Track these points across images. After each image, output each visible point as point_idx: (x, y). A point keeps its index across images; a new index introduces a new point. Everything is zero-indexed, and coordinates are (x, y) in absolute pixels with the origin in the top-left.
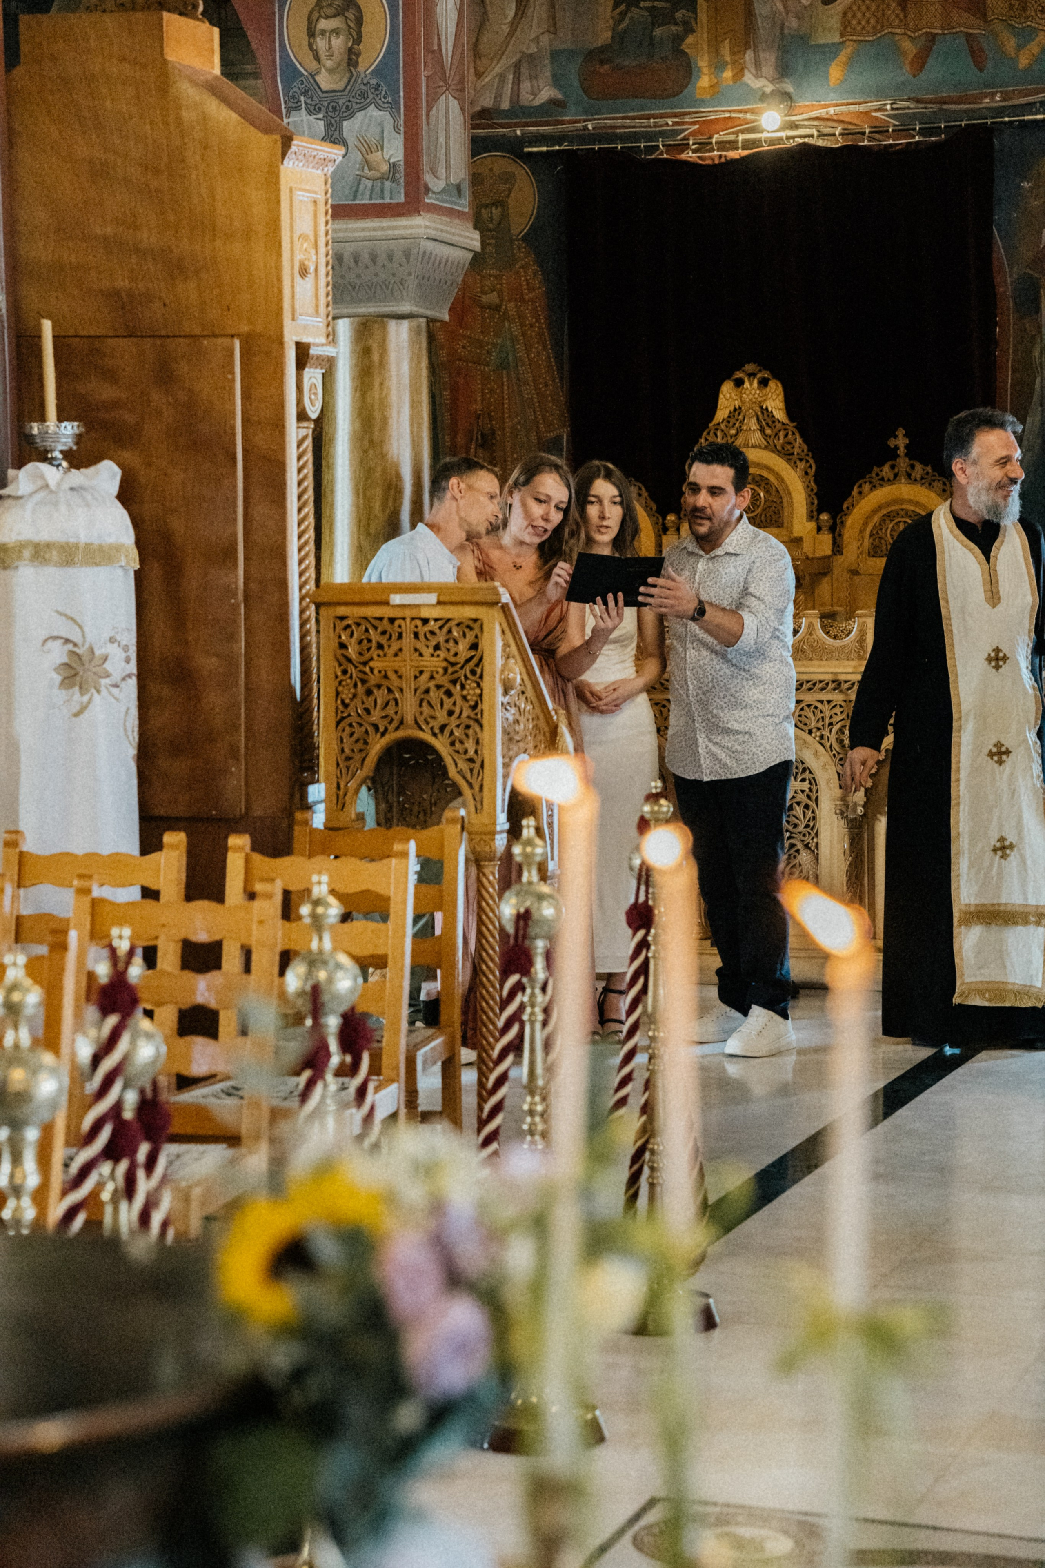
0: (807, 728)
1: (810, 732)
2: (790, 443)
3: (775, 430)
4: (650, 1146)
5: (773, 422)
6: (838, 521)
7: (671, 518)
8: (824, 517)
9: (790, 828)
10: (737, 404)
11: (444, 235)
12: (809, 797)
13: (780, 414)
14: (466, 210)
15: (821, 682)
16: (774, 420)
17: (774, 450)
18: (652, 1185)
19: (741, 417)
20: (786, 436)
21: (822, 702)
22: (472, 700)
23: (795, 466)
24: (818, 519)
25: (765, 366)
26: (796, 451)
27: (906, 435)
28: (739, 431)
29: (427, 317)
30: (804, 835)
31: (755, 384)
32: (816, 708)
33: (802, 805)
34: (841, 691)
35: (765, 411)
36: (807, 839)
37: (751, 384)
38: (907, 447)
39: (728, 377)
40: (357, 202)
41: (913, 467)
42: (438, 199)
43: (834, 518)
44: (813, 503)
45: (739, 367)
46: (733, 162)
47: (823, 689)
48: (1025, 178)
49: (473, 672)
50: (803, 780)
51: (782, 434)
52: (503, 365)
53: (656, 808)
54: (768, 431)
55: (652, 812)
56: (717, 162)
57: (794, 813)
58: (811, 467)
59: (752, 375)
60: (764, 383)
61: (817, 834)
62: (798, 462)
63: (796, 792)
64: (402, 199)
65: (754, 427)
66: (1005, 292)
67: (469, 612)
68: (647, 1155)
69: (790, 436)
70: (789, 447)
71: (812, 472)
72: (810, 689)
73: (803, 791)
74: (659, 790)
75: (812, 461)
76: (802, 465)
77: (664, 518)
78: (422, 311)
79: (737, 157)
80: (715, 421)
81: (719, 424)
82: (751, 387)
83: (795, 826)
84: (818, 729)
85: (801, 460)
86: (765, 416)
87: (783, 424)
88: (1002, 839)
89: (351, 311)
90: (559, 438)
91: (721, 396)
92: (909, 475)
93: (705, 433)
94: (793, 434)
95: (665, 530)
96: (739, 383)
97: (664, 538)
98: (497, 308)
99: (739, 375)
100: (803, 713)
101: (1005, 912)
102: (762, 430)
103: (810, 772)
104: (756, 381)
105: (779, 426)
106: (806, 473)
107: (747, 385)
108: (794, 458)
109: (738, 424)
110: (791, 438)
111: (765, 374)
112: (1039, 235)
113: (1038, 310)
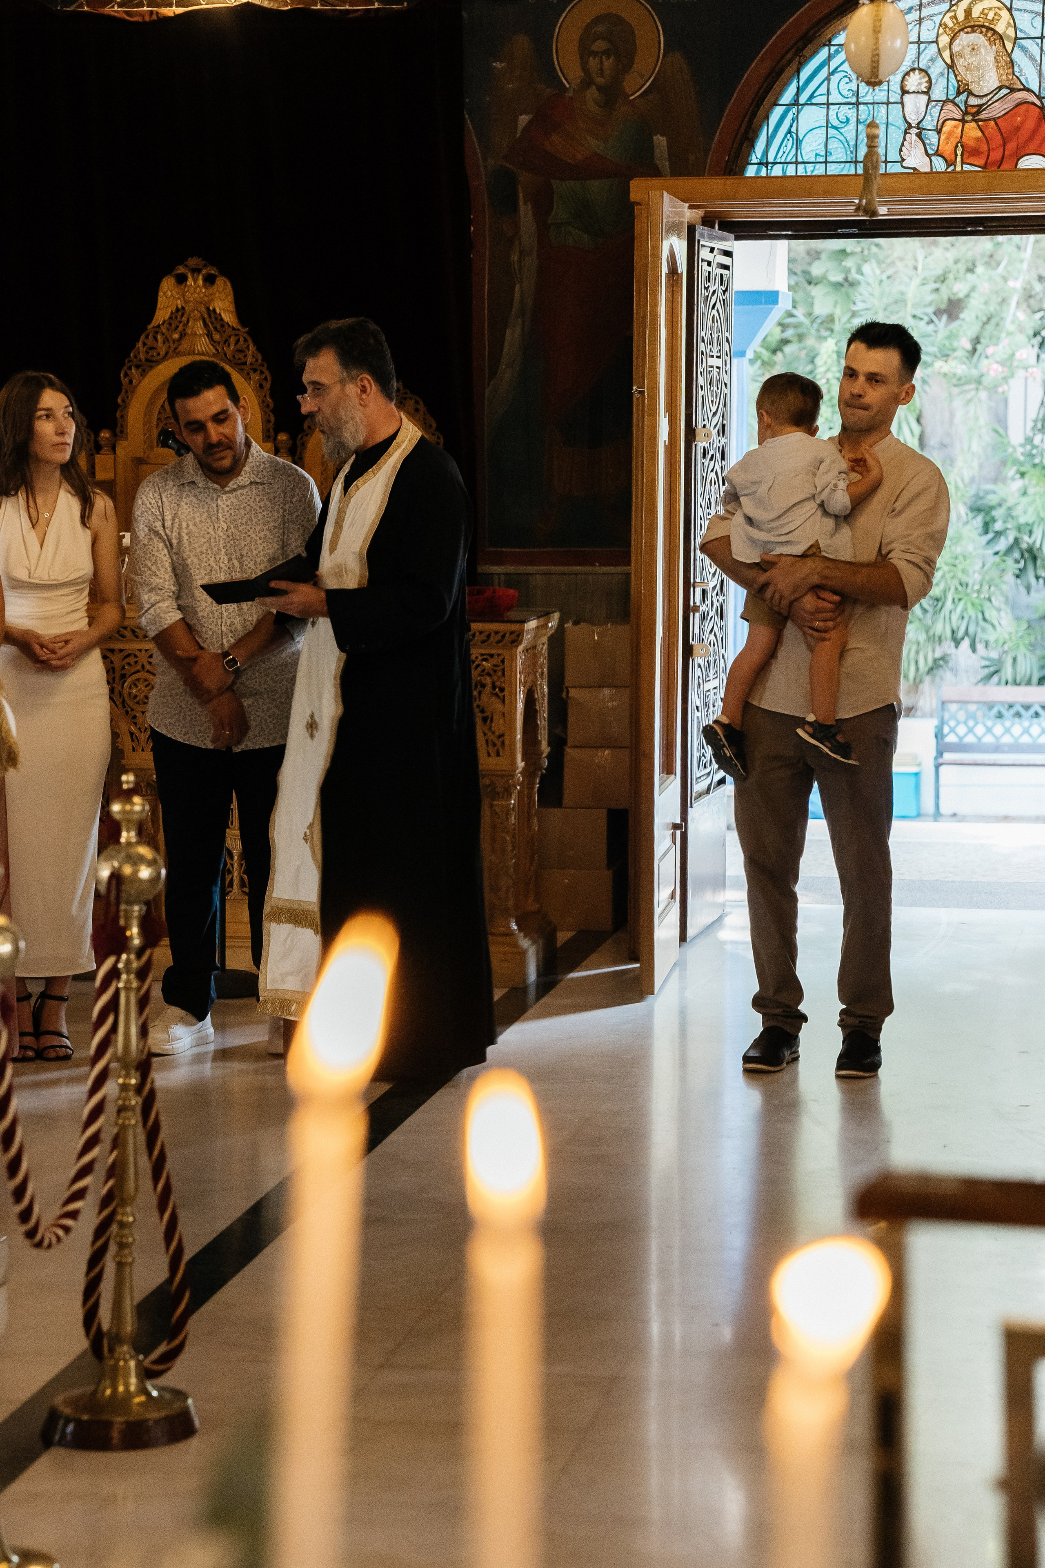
2: (241, 351)
3: (225, 336)
4: (119, 1217)
5: (222, 326)
6: (299, 442)
7: (105, 434)
8: (283, 437)
10: (179, 303)
13: (229, 318)
16: (223, 324)
18: (120, 1265)
19: (184, 319)
20: (237, 342)
23: (248, 378)
24: (275, 439)
25: (210, 261)
26: (249, 360)
28: (183, 335)
31: (200, 282)
35: (212, 313)
37: (195, 281)
39: (167, 271)
43: (293, 437)
44: (269, 421)
45: (182, 261)
46: (167, 19)
48: (497, 58)
51: (233, 340)
53: (128, 807)
54: (217, 337)
55: (123, 812)
56: (147, 19)
58: (266, 379)
59: (196, 271)
60: (210, 280)
62: (252, 375)
65: (200, 332)
66: (479, 186)
68: (114, 1228)
69: (241, 343)
70: (241, 356)
71: (267, 385)
74: (131, 786)
75: (267, 373)
76: (256, 377)
77: (97, 435)
79: (172, 15)
80: (154, 323)
81: (159, 326)
82: (197, 283)
85: (255, 370)
86: (212, 319)
87: (234, 329)
91: (161, 294)
93: (142, 337)
94: (245, 340)
95: (98, 448)
96: (181, 279)
97: (98, 457)
99: (181, 270)
102: (209, 335)
104: (200, 278)
105: (229, 331)
106: (261, 386)
107: (190, 282)
108: (246, 368)
109: (181, 328)
110: (242, 345)
111: (211, 270)
112: (515, 122)
113: (515, 209)
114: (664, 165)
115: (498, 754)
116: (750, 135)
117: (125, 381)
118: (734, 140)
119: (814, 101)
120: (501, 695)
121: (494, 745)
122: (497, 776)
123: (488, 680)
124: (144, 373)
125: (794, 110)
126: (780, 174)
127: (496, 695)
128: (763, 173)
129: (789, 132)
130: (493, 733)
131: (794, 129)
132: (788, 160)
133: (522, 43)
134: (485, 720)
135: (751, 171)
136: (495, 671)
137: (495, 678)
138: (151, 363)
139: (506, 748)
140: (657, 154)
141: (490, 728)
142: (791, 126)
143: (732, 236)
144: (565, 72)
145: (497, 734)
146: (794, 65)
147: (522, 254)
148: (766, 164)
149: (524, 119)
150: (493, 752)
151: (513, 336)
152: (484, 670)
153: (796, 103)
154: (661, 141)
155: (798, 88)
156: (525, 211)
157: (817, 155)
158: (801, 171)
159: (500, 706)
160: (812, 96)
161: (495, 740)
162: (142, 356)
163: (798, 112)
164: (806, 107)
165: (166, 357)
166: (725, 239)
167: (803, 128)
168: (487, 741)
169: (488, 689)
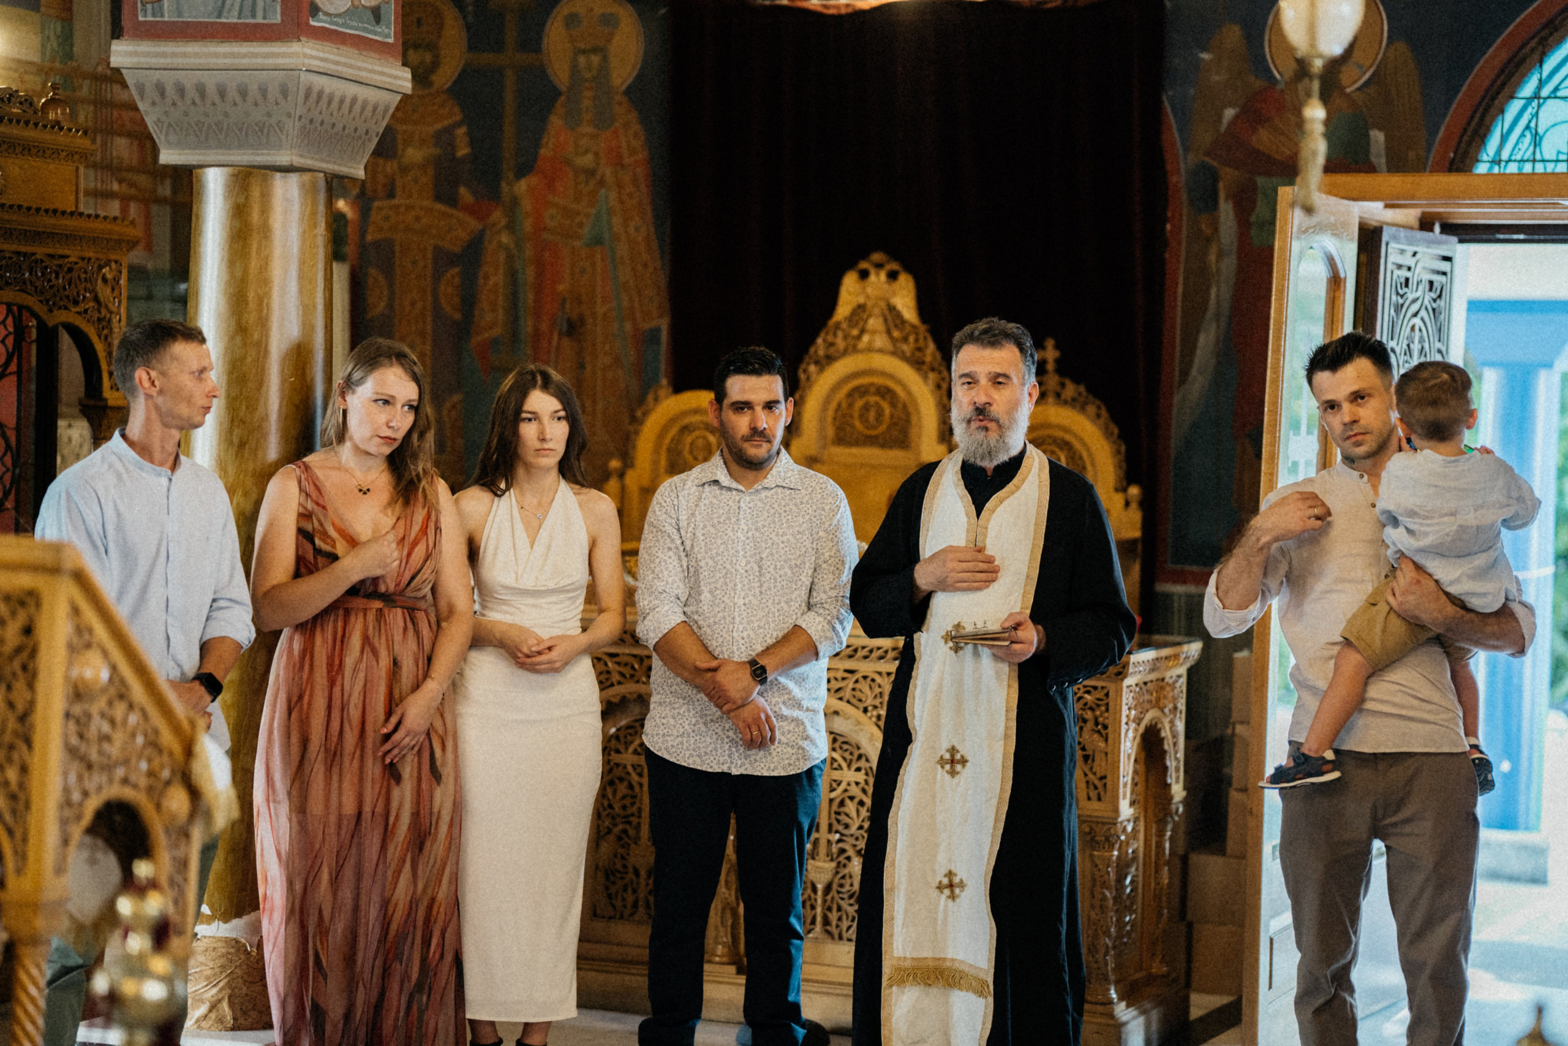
0: (862, 706)
1: (865, 710)
2: (921, 350)
3: (904, 334)
9: (841, 828)
10: (861, 300)
11: (340, 68)
13: (909, 314)
14: (391, 40)
15: (879, 648)
16: (903, 322)
17: (904, 358)
19: (864, 315)
20: (917, 340)
21: (880, 673)
22: (20, 707)
23: (925, 378)
25: (894, 255)
26: (928, 359)
27: (1057, 347)
28: (863, 331)
29: (325, 173)
30: (857, 839)
32: (873, 680)
33: (856, 800)
35: (892, 309)
37: (878, 277)
38: (1057, 361)
39: (850, 265)
40: (223, 20)
41: (1063, 385)
42: (331, 23)
45: (865, 256)
46: (862, 12)
47: (881, 658)
48: (1204, 49)
49: (24, 668)
50: (858, 769)
51: (911, 339)
52: (598, 241)
54: (895, 334)
56: (843, 12)
57: (846, 810)
59: (879, 266)
60: (893, 276)
63: (849, 784)
64: (277, 19)
65: (879, 328)
66: (1178, 182)
67: (24, 581)
69: (921, 340)
70: (920, 355)
72: (866, 657)
73: (857, 784)
76: (934, 376)
78: (309, 163)
79: (868, 7)
80: (834, 319)
81: (839, 323)
82: (878, 279)
83: (847, 826)
84: (875, 707)
86: (892, 315)
87: (913, 326)
88: (950, 874)
89: (224, 159)
90: (655, 333)
91: (842, 289)
92: (1058, 395)
93: (823, 334)
94: (925, 338)
96: (864, 275)
98: (591, 173)
99: (864, 265)
100: (858, 686)
101: (949, 969)
102: (889, 332)
103: (867, 760)
104: (883, 274)
105: (908, 328)
106: (938, 386)
107: (873, 278)
108: (925, 367)
109: (861, 324)
110: (921, 343)
111: (894, 266)
112: (1220, 116)
113: (1215, 206)
114: (1381, 161)
115: (1099, 799)
116: (1482, 132)
117: (802, 376)
118: (1462, 137)
119: (1559, 94)
120: (1103, 732)
121: (1096, 788)
122: (1098, 823)
123: (1089, 715)
124: (821, 370)
125: (1535, 103)
126: (1516, 171)
127: (1099, 732)
128: (1496, 170)
129: (1528, 127)
130: (1095, 774)
131: (1533, 125)
132: (1525, 158)
133: (1232, 35)
134: (1086, 758)
135: (1482, 168)
136: (1098, 706)
137: (1098, 713)
138: (830, 359)
139: (1109, 793)
140: (1373, 149)
141: (1091, 769)
142: (1530, 121)
143: (1455, 239)
144: (1278, 62)
145: (1099, 775)
146: (1536, 56)
147: (1220, 255)
148: (1499, 162)
149: (1229, 113)
150: (1093, 794)
151: (1206, 340)
152: (1086, 704)
153: (1536, 96)
154: (1378, 137)
155: (1540, 80)
156: (1226, 210)
157: (1559, 152)
158: (1540, 168)
159: (1102, 745)
160: (1556, 89)
161: (1097, 782)
162: (821, 353)
163: (1539, 106)
164: (1550, 102)
165: (845, 353)
166: (1446, 243)
167: (1543, 124)
168: (1087, 782)
169: (1090, 725)
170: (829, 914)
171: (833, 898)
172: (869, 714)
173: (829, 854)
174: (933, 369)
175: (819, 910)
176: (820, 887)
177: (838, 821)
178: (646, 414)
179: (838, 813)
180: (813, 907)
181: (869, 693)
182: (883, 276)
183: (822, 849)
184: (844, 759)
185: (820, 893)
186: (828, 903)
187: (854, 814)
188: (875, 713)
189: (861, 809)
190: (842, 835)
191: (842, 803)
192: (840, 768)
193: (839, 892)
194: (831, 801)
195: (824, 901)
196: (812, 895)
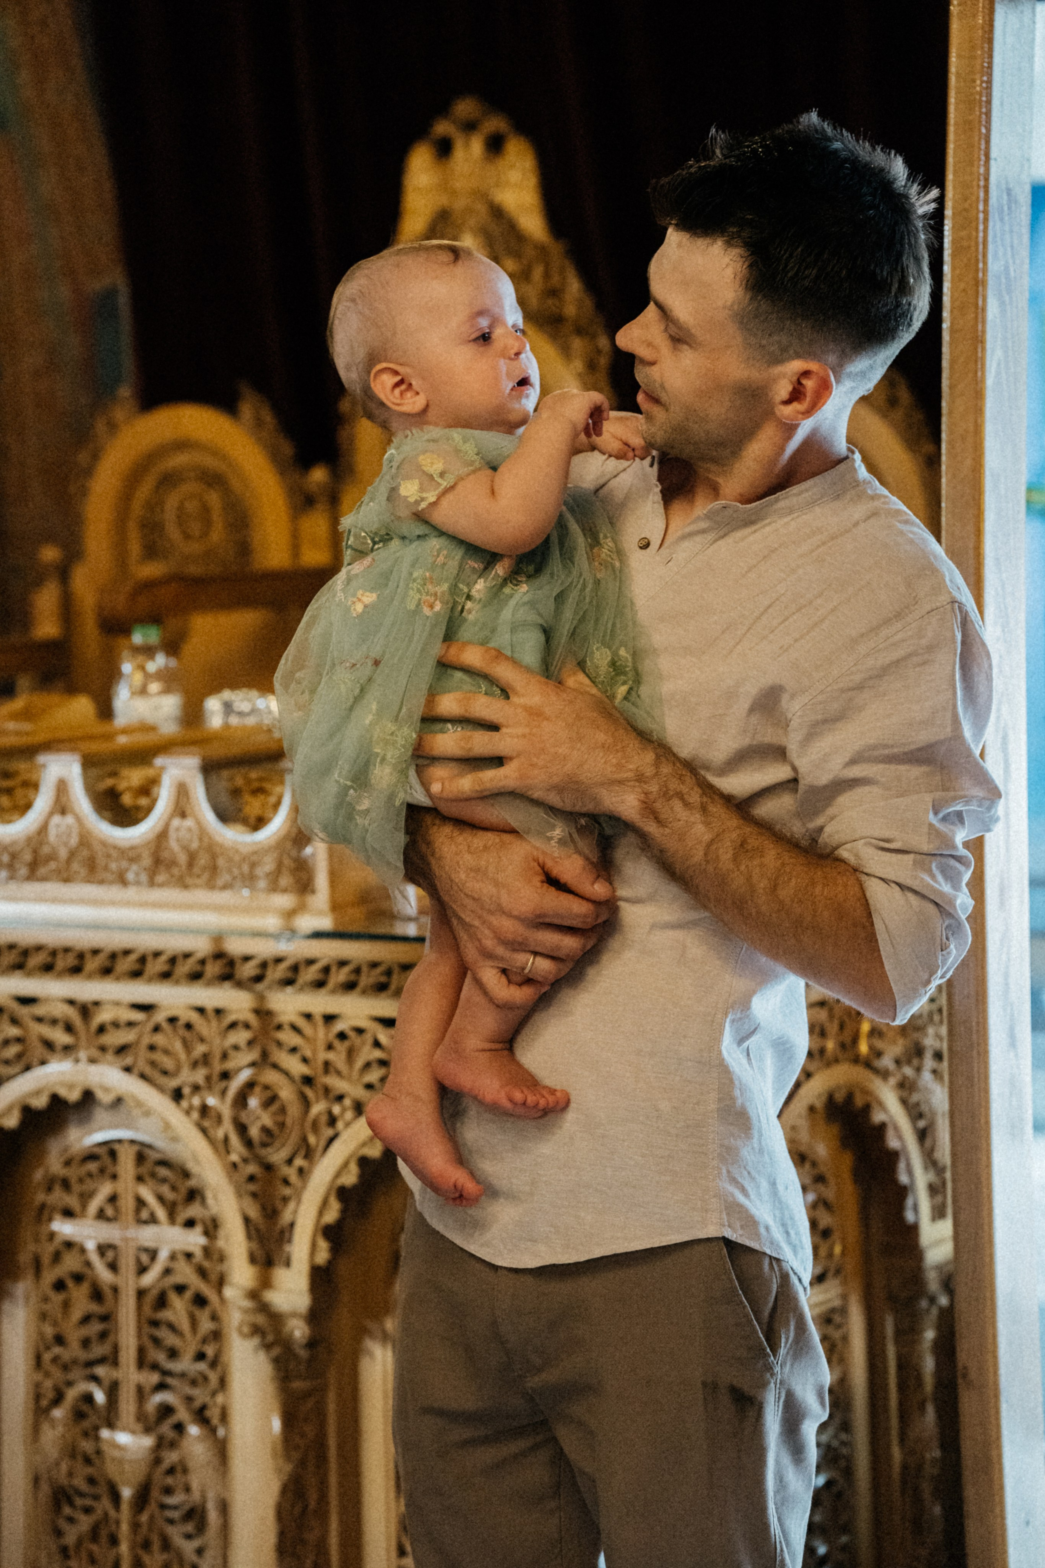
0: (169, 1085)
1: (177, 1095)
2: (556, 293)
5: (519, 243)
7: (320, 474)
9: (161, 1357)
10: (443, 199)
12: (202, 1273)
13: (531, 222)
16: (520, 238)
20: (547, 275)
21: (199, 1011)
23: (567, 349)
25: (496, 102)
31: (477, 150)
32: (190, 1027)
33: (188, 1294)
34: (240, 985)
35: (497, 212)
36: (200, 1395)
37: (468, 151)
45: (443, 109)
50: (190, 1224)
57: (166, 1315)
59: (470, 127)
60: (495, 145)
61: (223, 1383)
69: (556, 274)
70: (555, 303)
73: (188, 1256)
77: (306, 477)
82: (469, 154)
83: (173, 1354)
84: (196, 1088)
86: (499, 227)
87: (539, 244)
91: (408, 183)
95: (308, 503)
96: (444, 149)
99: (442, 128)
104: (477, 142)
105: (530, 252)
107: (459, 153)
110: (556, 279)
111: (495, 123)
170: (146, 1559)
171: (152, 1518)
172: (185, 1104)
173: (141, 1417)
174: (580, 331)
175: (124, 1548)
176: (127, 1493)
177: (156, 1341)
178: (96, 457)
179: (155, 1323)
180: (114, 1541)
181: (183, 1056)
182: (477, 146)
183: (127, 1406)
184: (161, 1198)
185: (125, 1507)
186: (144, 1529)
187: (184, 1325)
188: (196, 1101)
189: (197, 1313)
190: (166, 1373)
191: (162, 1302)
192: (153, 1220)
193: (163, 1507)
194: (141, 1293)
195: (135, 1526)
196: (112, 1513)
